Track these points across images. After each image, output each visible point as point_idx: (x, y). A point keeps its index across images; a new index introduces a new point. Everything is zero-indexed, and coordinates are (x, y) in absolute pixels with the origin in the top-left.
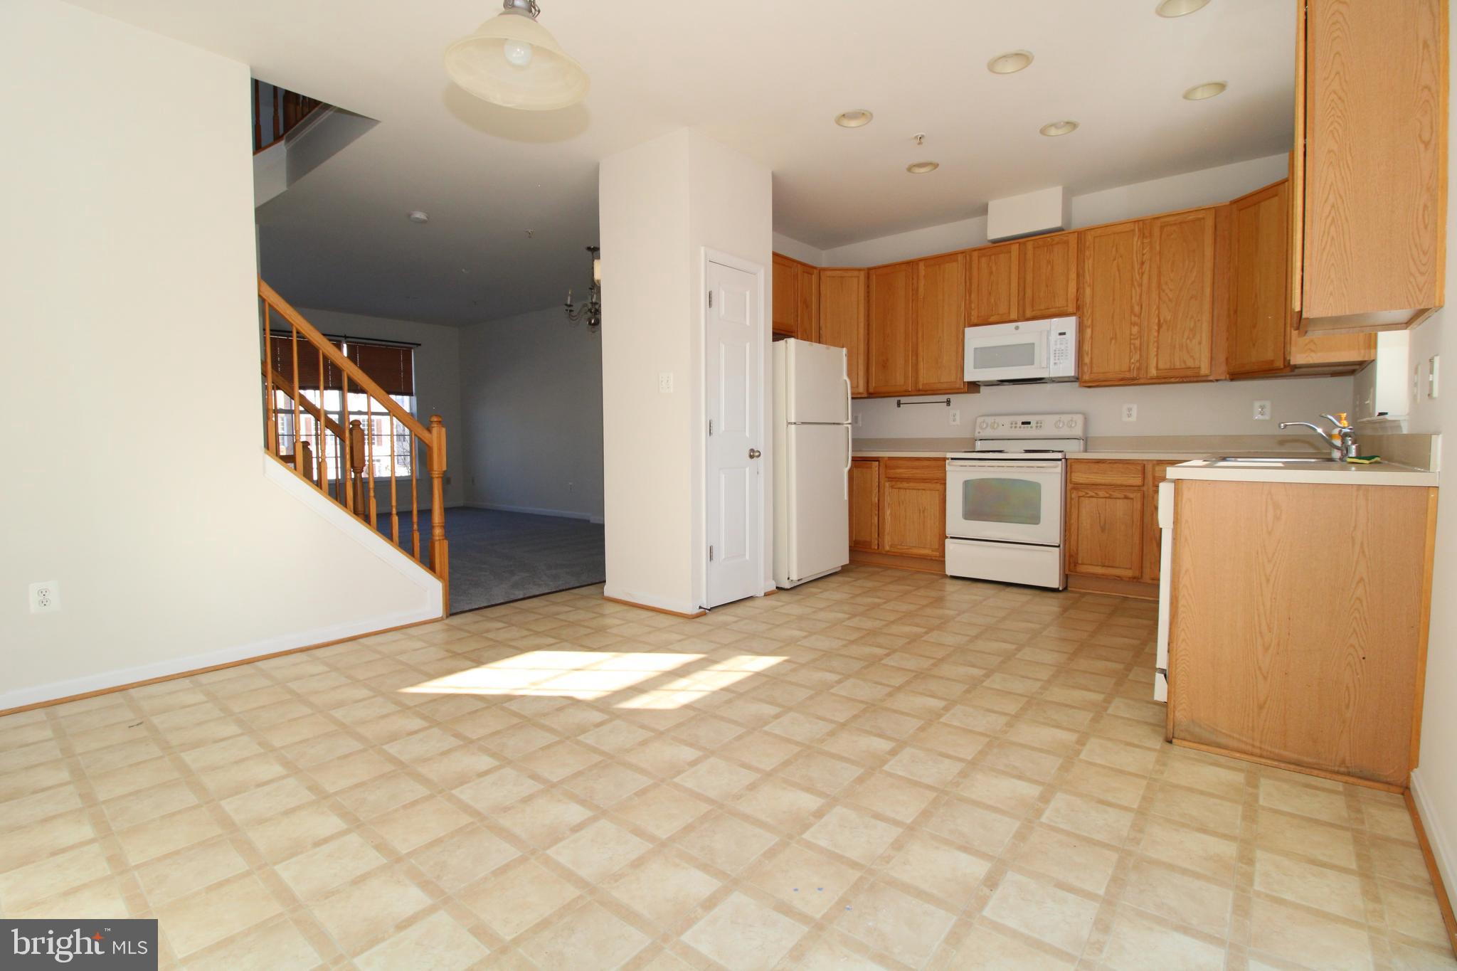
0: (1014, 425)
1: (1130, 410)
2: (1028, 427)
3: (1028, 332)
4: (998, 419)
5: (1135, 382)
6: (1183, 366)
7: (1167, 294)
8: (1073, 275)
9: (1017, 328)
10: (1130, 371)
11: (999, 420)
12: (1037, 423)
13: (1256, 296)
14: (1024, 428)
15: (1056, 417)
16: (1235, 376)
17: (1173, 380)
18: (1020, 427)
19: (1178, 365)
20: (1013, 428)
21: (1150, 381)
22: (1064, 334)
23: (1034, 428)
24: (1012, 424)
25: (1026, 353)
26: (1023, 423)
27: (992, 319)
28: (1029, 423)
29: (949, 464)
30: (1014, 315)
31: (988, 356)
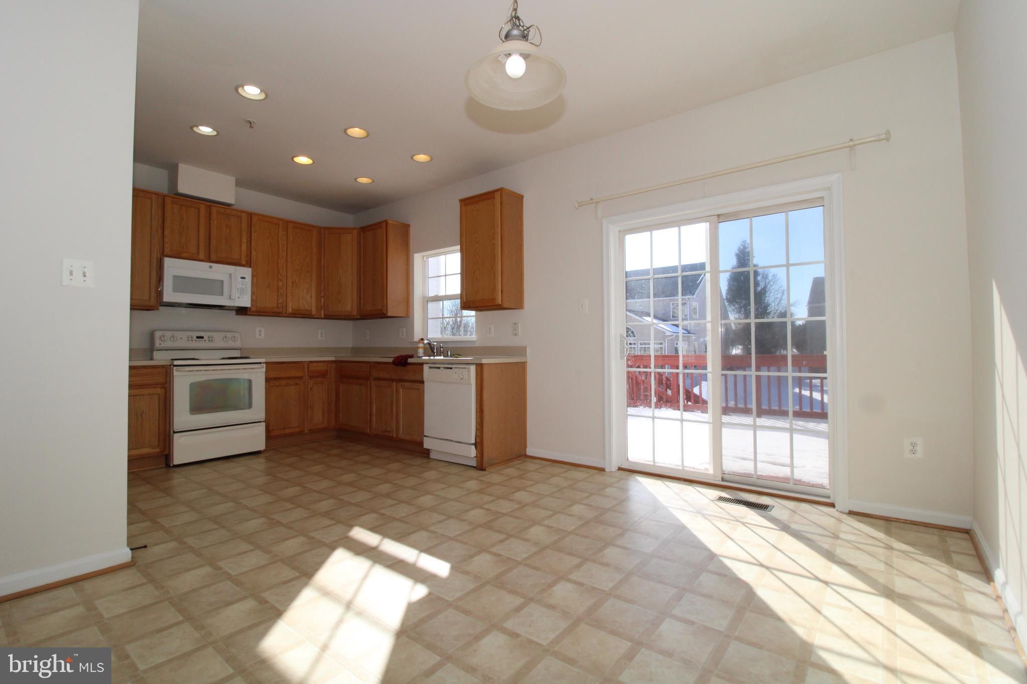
0: (190, 339)
1: (260, 331)
2: (202, 341)
3: (219, 272)
4: (176, 333)
5: (280, 315)
6: (304, 309)
7: (295, 267)
8: (244, 240)
9: (211, 267)
10: (278, 307)
11: (179, 334)
12: (209, 338)
13: (340, 278)
14: (199, 341)
15: (223, 334)
16: (328, 317)
17: (298, 316)
18: (196, 341)
19: (302, 308)
20: (190, 341)
21: (289, 315)
22: (244, 278)
23: (207, 341)
24: (188, 338)
25: (217, 286)
26: (198, 337)
27: (184, 255)
28: (202, 337)
29: (176, 371)
30: (201, 256)
31: (182, 283)
